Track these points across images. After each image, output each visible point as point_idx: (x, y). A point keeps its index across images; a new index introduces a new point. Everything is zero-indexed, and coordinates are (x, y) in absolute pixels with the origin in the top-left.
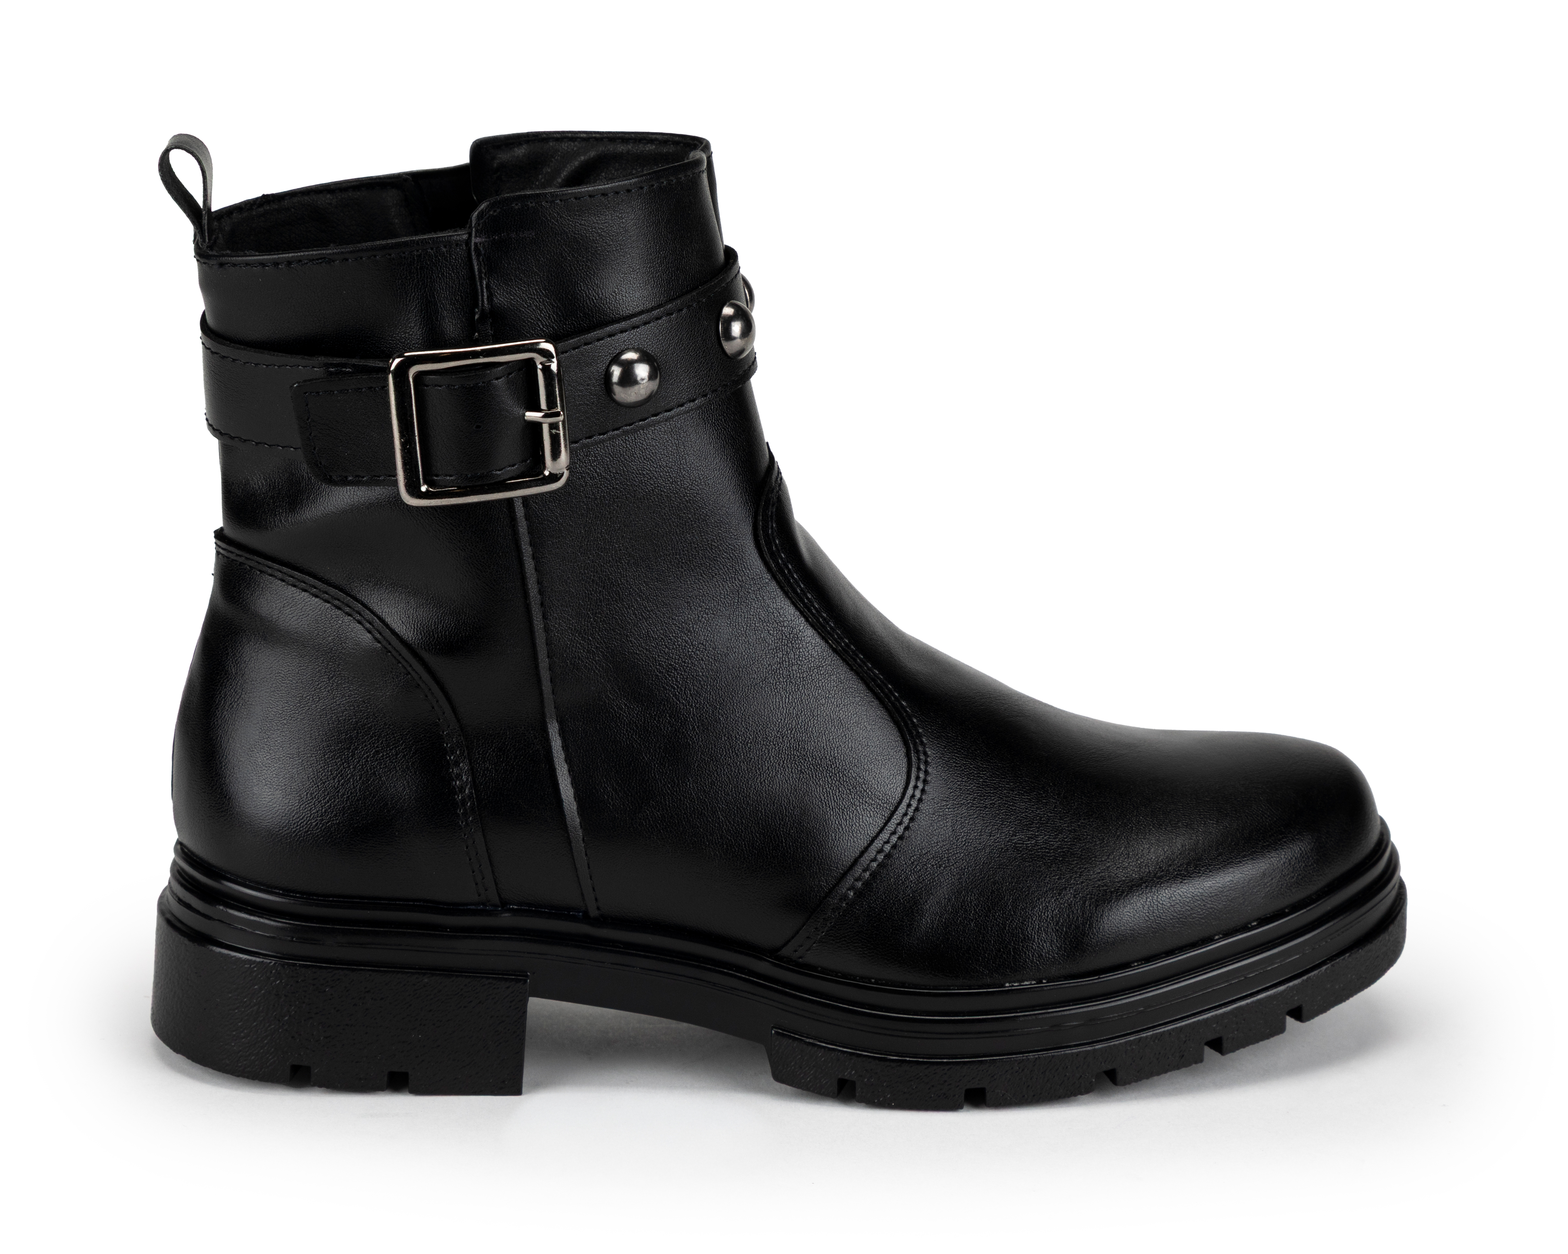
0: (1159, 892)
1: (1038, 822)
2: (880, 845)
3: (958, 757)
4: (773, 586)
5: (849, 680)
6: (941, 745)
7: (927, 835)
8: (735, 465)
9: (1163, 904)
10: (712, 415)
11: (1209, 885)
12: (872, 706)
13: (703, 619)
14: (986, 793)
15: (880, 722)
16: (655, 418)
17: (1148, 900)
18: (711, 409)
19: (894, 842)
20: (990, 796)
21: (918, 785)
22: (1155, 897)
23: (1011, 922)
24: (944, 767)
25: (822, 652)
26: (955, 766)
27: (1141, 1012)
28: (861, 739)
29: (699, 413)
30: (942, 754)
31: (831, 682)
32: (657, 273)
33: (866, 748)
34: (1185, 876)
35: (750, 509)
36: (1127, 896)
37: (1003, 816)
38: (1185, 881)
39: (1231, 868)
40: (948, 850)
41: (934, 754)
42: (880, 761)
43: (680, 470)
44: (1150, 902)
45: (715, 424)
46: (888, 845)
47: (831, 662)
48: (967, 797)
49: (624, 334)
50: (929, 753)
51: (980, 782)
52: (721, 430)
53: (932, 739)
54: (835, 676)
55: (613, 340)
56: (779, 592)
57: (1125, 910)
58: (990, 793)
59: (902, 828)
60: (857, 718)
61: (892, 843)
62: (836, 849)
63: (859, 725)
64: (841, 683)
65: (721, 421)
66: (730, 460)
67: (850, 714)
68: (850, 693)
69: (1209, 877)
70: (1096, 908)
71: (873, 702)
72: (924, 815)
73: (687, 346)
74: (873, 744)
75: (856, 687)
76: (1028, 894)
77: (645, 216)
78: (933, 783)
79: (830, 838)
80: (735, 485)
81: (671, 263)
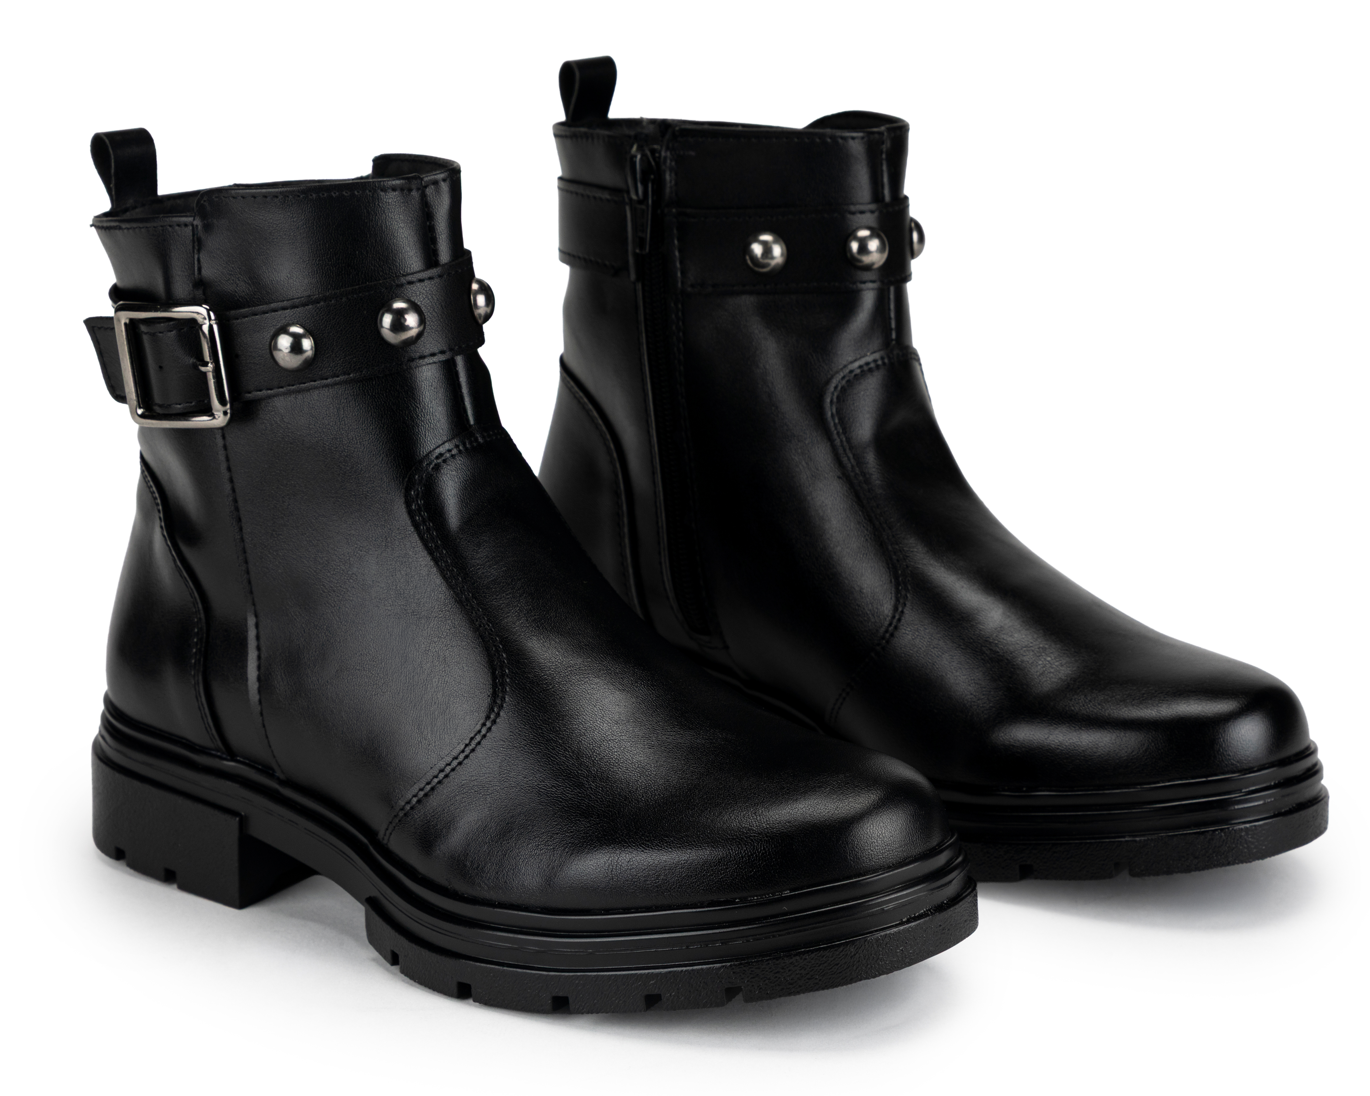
0: (621, 855)
1: (566, 776)
2: (443, 766)
3: (530, 708)
4: (415, 537)
5: (462, 626)
6: (521, 695)
7: (479, 766)
8: (391, 432)
9: (621, 865)
10: (373, 389)
11: (664, 859)
12: (475, 651)
13: (358, 555)
14: (539, 742)
15: (477, 666)
16: (313, 383)
17: (611, 859)
18: (373, 384)
19: (455, 766)
20: (540, 745)
21: (487, 724)
22: (617, 858)
23: (511, 851)
24: (514, 714)
25: (445, 599)
26: (524, 715)
27: (591, 953)
28: (456, 676)
29: (360, 386)
30: (518, 703)
31: (446, 625)
32: (325, 266)
33: (457, 684)
34: (648, 847)
35: (401, 471)
36: (595, 851)
37: (542, 764)
38: (646, 851)
39: (689, 849)
40: (490, 781)
41: (511, 701)
42: (465, 698)
43: (340, 430)
44: (611, 861)
45: (375, 396)
46: (450, 767)
47: (450, 609)
48: (521, 742)
49: (286, 311)
50: (507, 699)
51: (538, 732)
52: (381, 403)
53: (515, 688)
54: (450, 621)
55: (277, 315)
56: (419, 543)
57: (590, 863)
58: (542, 743)
59: (463, 756)
60: (459, 659)
61: (452, 766)
62: (414, 761)
63: (458, 665)
64: (454, 628)
65: (383, 395)
66: (386, 428)
67: (453, 654)
68: (459, 637)
69: (666, 852)
70: (571, 855)
71: (477, 648)
72: (483, 749)
73: (344, 329)
74: (464, 683)
75: (466, 633)
76: (530, 831)
77: (315, 218)
78: (500, 725)
79: (411, 751)
80: (389, 450)
81: (342, 260)
